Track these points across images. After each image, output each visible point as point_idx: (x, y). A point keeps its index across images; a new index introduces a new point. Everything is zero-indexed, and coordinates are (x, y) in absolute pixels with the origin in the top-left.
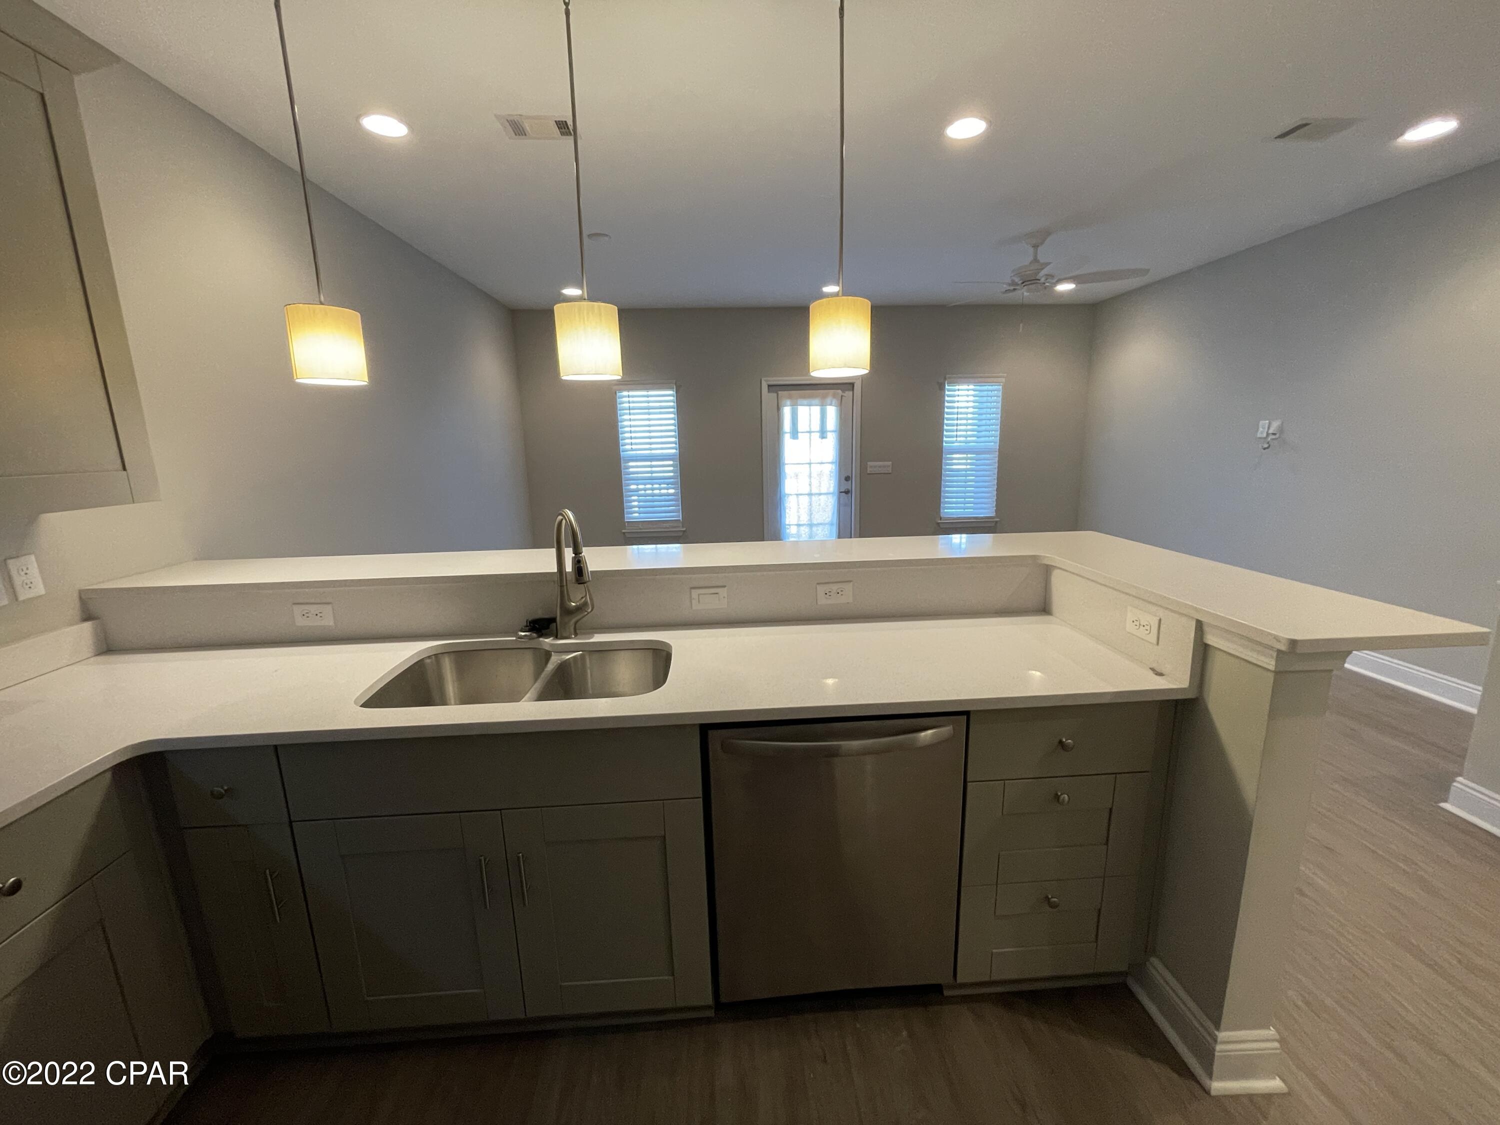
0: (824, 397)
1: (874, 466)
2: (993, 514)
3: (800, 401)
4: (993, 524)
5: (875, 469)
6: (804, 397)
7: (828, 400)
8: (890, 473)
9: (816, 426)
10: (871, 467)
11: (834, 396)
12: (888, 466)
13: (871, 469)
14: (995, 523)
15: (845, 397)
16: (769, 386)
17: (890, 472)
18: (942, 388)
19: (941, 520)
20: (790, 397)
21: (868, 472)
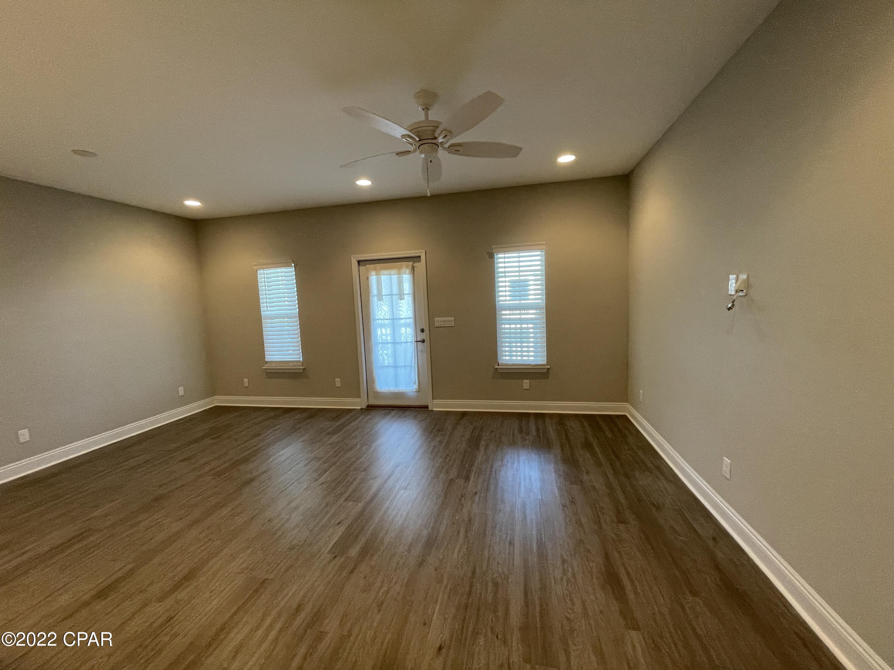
0: (400, 268)
1: (439, 321)
2: (545, 362)
3: (383, 272)
4: (545, 371)
5: (441, 324)
6: (385, 269)
7: (403, 270)
8: (453, 327)
9: (395, 291)
10: (438, 321)
11: (407, 267)
12: (451, 321)
13: (438, 324)
14: (547, 369)
15: (416, 267)
16: (359, 262)
17: (453, 325)
18: (491, 256)
19: (498, 366)
20: (375, 269)
21: (436, 326)
